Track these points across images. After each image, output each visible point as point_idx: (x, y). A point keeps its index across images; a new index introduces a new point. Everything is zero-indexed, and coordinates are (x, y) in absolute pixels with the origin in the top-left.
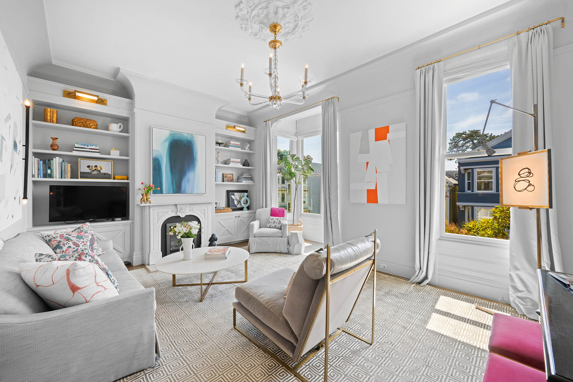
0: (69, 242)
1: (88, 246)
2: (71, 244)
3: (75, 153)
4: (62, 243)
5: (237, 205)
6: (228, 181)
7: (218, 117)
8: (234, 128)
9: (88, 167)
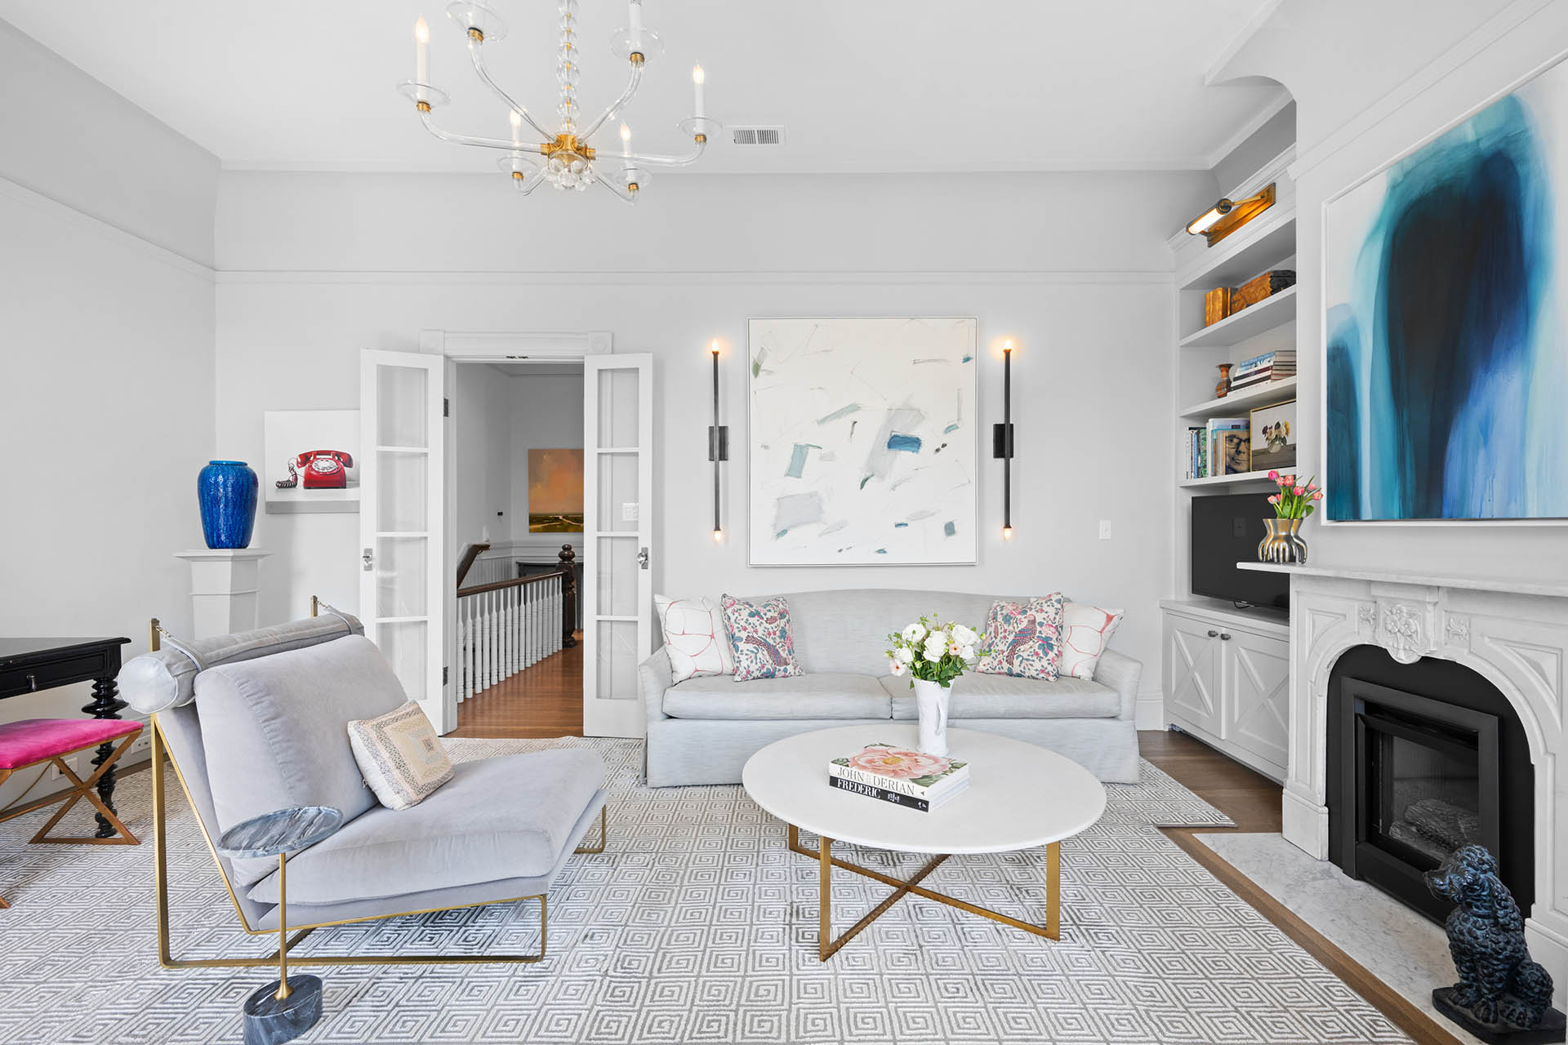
9: (1264, 431)
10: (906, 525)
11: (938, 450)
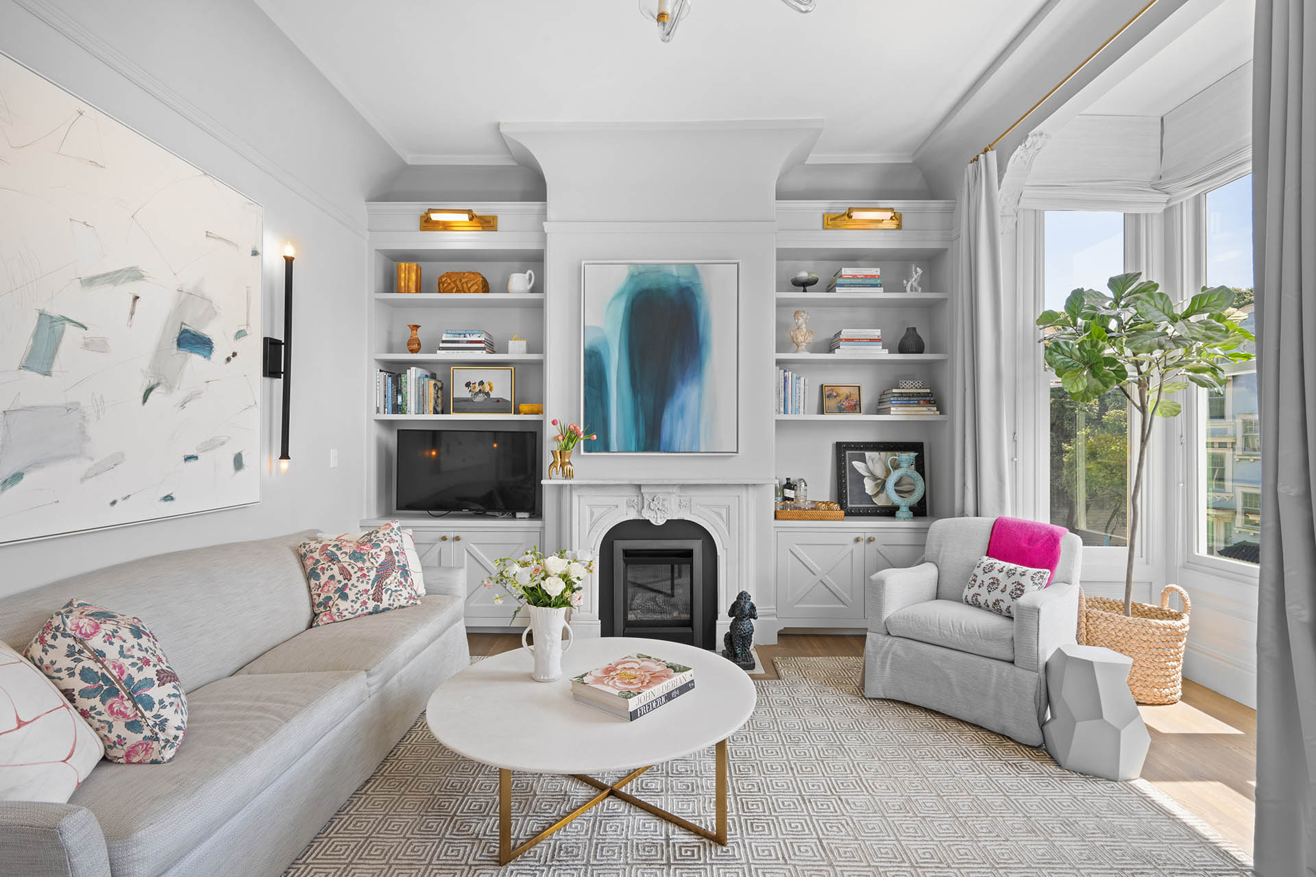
0: (332, 566)
1: (370, 582)
2: (336, 570)
3: (442, 355)
4: (320, 567)
5: (876, 495)
6: (841, 410)
7: (780, 196)
8: (850, 217)
9: (468, 385)
10: (196, 458)
11: (228, 360)
